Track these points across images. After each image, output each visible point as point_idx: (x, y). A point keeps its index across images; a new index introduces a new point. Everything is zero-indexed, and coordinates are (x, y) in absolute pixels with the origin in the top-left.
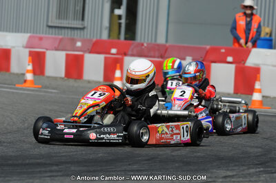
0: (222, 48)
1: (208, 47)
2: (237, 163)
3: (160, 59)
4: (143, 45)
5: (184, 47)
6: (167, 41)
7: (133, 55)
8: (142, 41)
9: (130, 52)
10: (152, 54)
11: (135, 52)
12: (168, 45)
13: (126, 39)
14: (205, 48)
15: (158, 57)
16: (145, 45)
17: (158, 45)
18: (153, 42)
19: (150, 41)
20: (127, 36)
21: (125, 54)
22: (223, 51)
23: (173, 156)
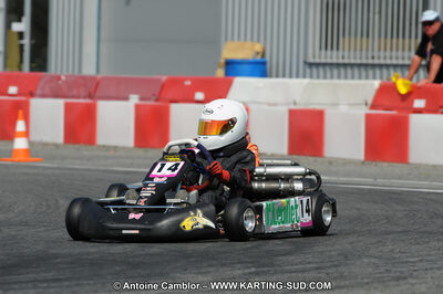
0: (186, 79)
1: (164, 78)
2: (214, 262)
3: (88, 101)
4: (59, 78)
5: (126, 79)
6: (98, 71)
7: (43, 96)
8: (59, 73)
9: (39, 92)
10: (75, 92)
11: (47, 91)
12: (99, 76)
13: (32, 69)
14: (159, 80)
15: (84, 98)
16: (63, 78)
17: (84, 78)
18: (76, 72)
19: (70, 72)
20: (34, 65)
21: (32, 95)
22: (188, 83)
23: (112, 254)
